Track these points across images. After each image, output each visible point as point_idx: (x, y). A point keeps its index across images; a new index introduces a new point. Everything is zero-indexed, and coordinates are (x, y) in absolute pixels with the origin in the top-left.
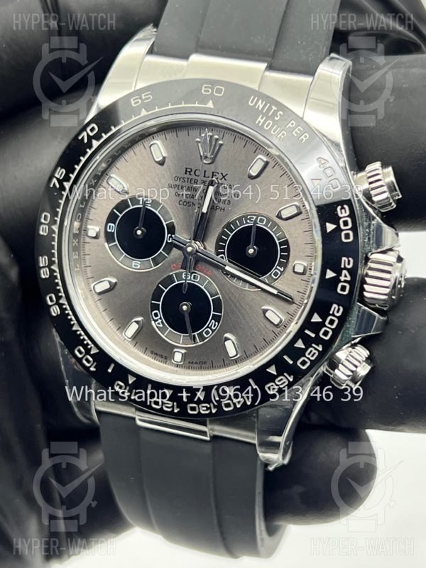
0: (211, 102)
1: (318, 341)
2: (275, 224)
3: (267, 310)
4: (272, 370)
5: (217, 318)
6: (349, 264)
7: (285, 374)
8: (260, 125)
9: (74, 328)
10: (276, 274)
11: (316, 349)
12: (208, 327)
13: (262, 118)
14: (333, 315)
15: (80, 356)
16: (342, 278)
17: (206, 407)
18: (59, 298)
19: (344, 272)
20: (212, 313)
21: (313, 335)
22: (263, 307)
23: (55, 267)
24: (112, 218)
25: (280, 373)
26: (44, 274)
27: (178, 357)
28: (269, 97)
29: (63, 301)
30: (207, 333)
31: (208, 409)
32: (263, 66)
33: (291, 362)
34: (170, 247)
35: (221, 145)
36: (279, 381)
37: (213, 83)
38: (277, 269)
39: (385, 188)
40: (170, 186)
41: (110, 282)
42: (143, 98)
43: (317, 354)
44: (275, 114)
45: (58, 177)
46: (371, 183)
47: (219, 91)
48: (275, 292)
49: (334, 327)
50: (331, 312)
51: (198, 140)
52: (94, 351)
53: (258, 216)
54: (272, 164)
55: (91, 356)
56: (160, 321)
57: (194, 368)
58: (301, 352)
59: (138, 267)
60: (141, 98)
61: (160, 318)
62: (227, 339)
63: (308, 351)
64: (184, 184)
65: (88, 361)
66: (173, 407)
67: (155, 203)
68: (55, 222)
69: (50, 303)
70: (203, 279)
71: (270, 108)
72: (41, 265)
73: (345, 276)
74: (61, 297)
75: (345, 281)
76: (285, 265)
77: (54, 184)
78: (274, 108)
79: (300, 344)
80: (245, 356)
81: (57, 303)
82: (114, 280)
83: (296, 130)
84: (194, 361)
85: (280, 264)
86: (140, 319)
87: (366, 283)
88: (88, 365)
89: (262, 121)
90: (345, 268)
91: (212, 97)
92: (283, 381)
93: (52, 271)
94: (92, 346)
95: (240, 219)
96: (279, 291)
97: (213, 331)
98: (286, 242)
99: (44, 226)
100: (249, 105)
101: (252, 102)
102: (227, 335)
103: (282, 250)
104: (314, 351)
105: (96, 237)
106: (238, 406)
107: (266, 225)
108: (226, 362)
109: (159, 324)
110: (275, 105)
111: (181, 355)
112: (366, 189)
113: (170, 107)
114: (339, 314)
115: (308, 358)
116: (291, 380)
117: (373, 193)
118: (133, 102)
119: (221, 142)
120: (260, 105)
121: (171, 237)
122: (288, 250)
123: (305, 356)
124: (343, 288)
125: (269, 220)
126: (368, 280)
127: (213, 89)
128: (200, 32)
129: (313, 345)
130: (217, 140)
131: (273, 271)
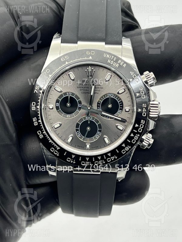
0: (91, 57)
1: (138, 133)
2: (116, 96)
3: (118, 125)
4: (124, 145)
5: (100, 131)
6: (145, 106)
7: (128, 146)
8: (109, 63)
9: (50, 142)
10: (119, 113)
11: (137, 136)
12: (97, 134)
13: (109, 60)
14: (142, 124)
15: (52, 151)
16: (144, 111)
17: (101, 162)
18: (42, 132)
19: (144, 109)
20: (98, 129)
21: (136, 131)
22: (116, 125)
23: (40, 121)
24: (57, 101)
25: (126, 146)
26: (36, 124)
27: (88, 146)
28: (110, 53)
29: (45, 132)
30: (97, 136)
31: (102, 162)
32: (104, 43)
33: (130, 142)
34: (80, 108)
35: (94, 71)
36: (126, 149)
37: (90, 50)
38: (119, 111)
39: (152, 79)
40: (78, 87)
41: (60, 124)
42: (66, 58)
43: (138, 138)
44: (113, 59)
45: (37, 89)
46: (147, 78)
47: (93, 53)
48: (120, 119)
49: (142, 127)
50: (141, 123)
51: (86, 70)
52: (58, 148)
53: (110, 94)
54: (113, 75)
55: (57, 150)
56: (79, 135)
57: (94, 150)
58: (133, 138)
59: (69, 117)
60: (65, 58)
61: (80, 134)
62: (105, 137)
63: (135, 137)
64: (83, 86)
65: (56, 152)
66: (89, 164)
67: (73, 94)
68: (38, 105)
69: (39, 134)
70: (93, 118)
71: (111, 57)
72: (34, 121)
73: (144, 110)
74: (44, 131)
75: (145, 112)
76: (122, 109)
77: (35, 92)
78: (113, 57)
79: (132, 135)
80: (112, 142)
81: (42, 134)
82: (61, 123)
83: (121, 63)
84: (94, 147)
85: (120, 109)
86: (72, 135)
87: (150, 112)
88: (56, 154)
89: (110, 61)
90: (144, 107)
91: (91, 55)
92: (127, 149)
93: (39, 123)
94: (57, 147)
95: (104, 96)
96: (122, 119)
97: (99, 135)
98: (122, 102)
99: (33, 107)
100: (104, 57)
101: (105, 55)
102: (104, 136)
103: (120, 104)
104: (137, 137)
105: (53, 109)
106: (113, 160)
107: (114, 97)
108: (105, 145)
109: (79, 136)
110: (113, 56)
111: (89, 145)
112: (146, 81)
113: (76, 60)
114: (144, 123)
115: (135, 139)
116: (130, 148)
117: (148, 81)
118: (62, 60)
119: (94, 70)
120: (108, 56)
121: (80, 105)
122: (122, 104)
123: (134, 139)
124: (144, 114)
125: (114, 95)
126: (150, 110)
127: (90, 52)
128: (78, 34)
129: (137, 135)
130: (93, 70)
131: (118, 112)
